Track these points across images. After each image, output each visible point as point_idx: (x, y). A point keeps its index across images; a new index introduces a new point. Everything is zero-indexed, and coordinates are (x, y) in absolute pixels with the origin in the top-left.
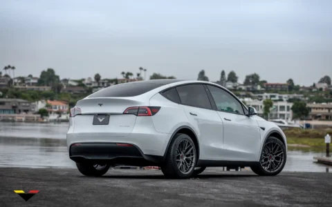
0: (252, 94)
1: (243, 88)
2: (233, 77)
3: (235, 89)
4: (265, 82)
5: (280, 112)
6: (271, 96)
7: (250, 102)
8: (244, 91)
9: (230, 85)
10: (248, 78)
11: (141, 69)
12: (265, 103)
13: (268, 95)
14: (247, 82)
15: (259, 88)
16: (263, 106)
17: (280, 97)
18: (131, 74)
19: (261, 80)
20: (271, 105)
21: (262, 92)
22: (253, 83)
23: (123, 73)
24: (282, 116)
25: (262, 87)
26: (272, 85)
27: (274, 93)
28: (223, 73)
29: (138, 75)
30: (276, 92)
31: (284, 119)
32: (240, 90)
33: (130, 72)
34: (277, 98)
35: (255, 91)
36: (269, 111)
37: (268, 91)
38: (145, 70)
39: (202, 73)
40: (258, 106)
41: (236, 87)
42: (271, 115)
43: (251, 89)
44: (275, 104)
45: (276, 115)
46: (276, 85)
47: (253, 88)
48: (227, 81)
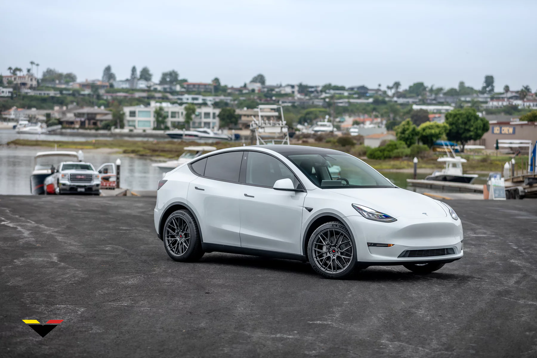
0: (170, 96)
1: (159, 88)
2: (146, 75)
3: (148, 90)
4: (185, 81)
5: (204, 120)
6: (194, 99)
7: (168, 108)
8: (160, 92)
9: (142, 85)
10: (165, 75)
11: (32, 63)
12: (186, 109)
13: (190, 97)
14: (163, 81)
15: (178, 88)
16: (185, 113)
17: (203, 100)
18: (20, 70)
19: (180, 78)
20: (194, 111)
21: (182, 93)
22: (171, 82)
23: (10, 68)
24: (207, 124)
25: (182, 87)
26: (194, 85)
27: (197, 94)
28: (134, 69)
29: (29, 71)
30: (199, 93)
31: (209, 128)
32: (155, 90)
33: (19, 67)
34: (200, 101)
35: (173, 93)
36: (191, 119)
37: (189, 92)
38: (38, 65)
39: (108, 69)
40: (178, 113)
41: (149, 87)
42: (194, 123)
43: (168, 90)
44: (198, 111)
45: (200, 123)
46: (199, 85)
47: (171, 88)
48: (139, 80)
